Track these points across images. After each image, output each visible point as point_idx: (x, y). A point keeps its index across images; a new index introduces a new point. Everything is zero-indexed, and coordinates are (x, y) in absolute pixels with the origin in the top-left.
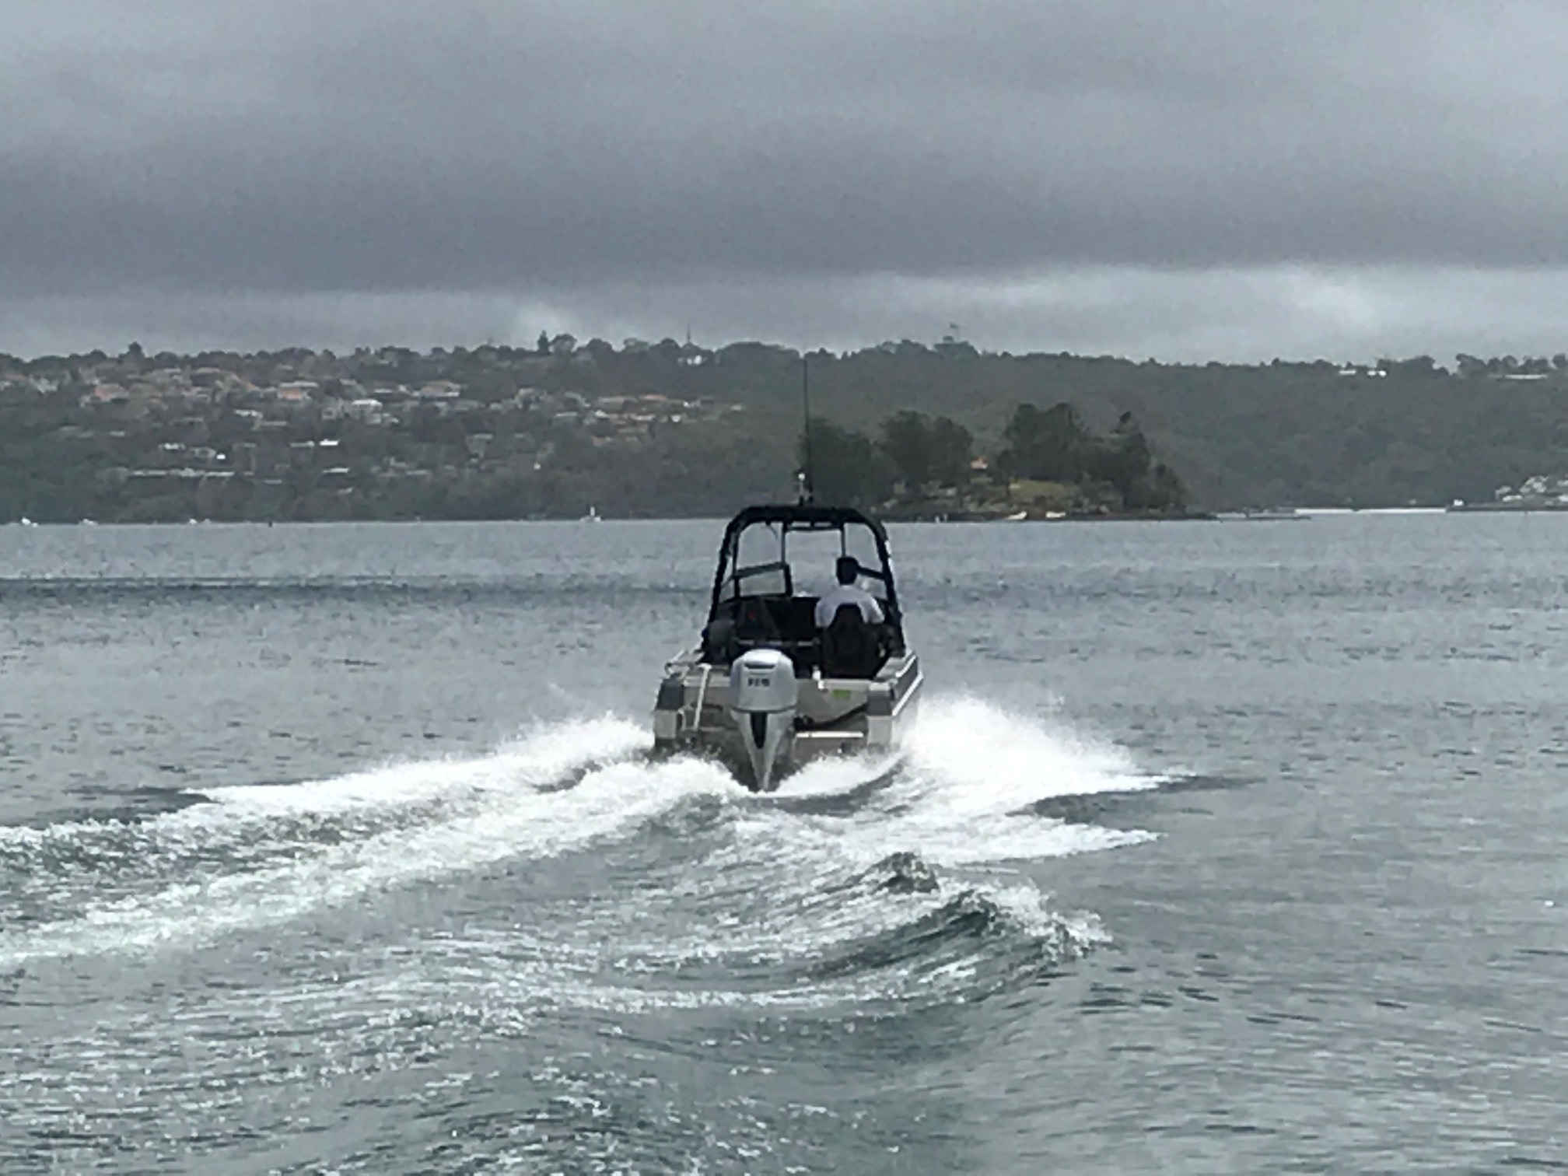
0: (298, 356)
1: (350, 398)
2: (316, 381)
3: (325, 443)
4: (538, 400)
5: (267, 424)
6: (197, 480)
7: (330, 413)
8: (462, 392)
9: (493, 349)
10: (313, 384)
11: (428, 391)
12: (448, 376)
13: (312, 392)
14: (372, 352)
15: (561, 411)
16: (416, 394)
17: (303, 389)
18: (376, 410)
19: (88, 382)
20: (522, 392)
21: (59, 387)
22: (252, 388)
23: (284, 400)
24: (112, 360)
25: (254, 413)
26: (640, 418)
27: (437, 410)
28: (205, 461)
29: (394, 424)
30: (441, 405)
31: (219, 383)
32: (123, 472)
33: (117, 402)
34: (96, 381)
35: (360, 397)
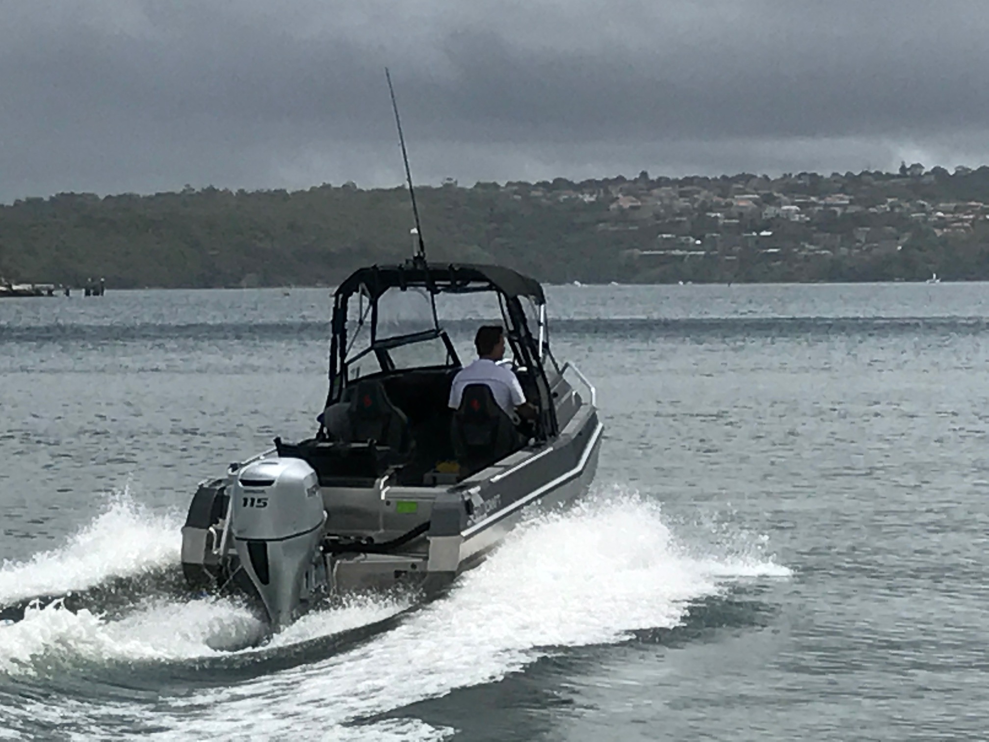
0: (746, 178)
1: (779, 205)
2: (758, 194)
3: (764, 233)
4: (900, 206)
5: (726, 221)
6: (683, 257)
7: (766, 214)
8: (851, 200)
9: (871, 174)
10: (756, 196)
11: (829, 200)
12: (842, 190)
13: (755, 201)
14: (793, 176)
15: (914, 213)
16: (822, 202)
17: (750, 199)
18: (797, 212)
19: (615, 196)
20: (890, 200)
21: (597, 198)
22: (716, 199)
23: (738, 206)
24: (630, 181)
25: (719, 215)
26: (966, 217)
27: (835, 212)
28: (688, 244)
29: (807, 222)
30: (837, 209)
31: (696, 196)
32: (637, 252)
33: (632, 208)
34: (620, 196)
35: (786, 204)
